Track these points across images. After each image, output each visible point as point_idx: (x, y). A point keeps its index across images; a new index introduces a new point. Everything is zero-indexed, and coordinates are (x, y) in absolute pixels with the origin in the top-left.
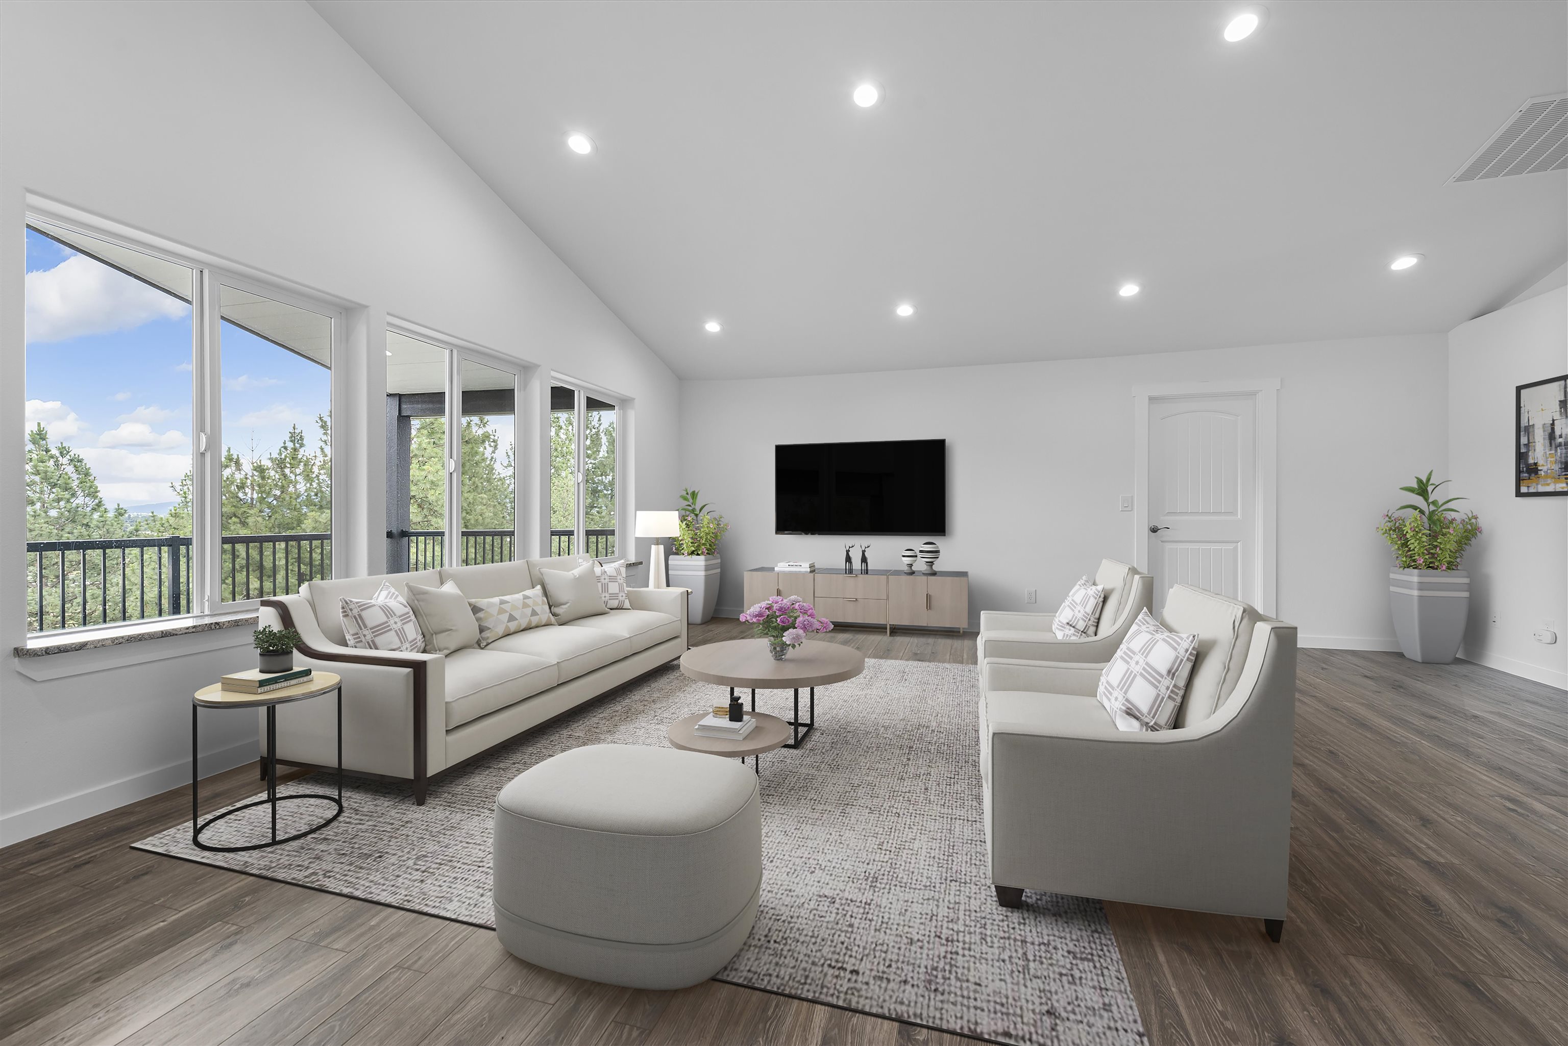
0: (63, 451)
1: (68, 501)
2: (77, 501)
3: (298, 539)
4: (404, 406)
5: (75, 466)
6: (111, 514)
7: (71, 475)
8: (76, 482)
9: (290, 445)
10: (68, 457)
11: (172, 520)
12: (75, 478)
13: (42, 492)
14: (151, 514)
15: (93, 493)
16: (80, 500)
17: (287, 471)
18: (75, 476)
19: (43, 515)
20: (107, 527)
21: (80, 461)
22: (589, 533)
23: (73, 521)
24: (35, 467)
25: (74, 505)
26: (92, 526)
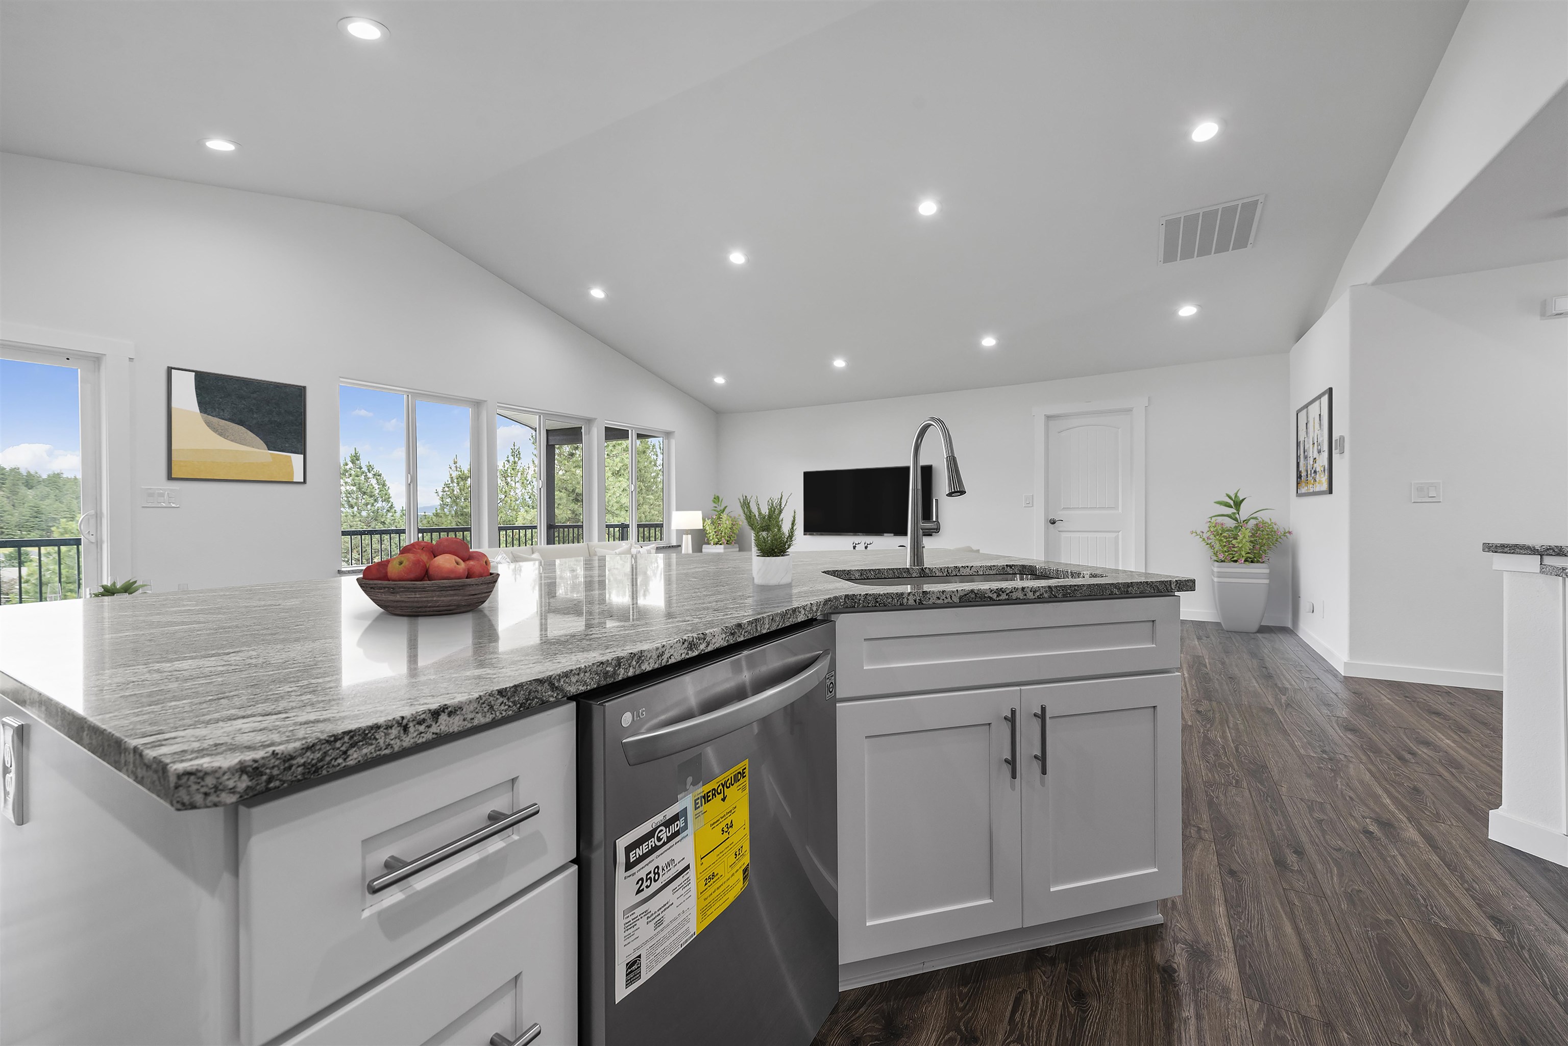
0: (370, 467)
1: (373, 505)
2: (378, 505)
3: (513, 528)
4: (550, 438)
5: (377, 479)
6: (398, 514)
7: (375, 486)
8: (377, 491)
9: (511, 459)
10: (372, 472)
11: (434, 519)
12: (376, 488)
13: (357, 498)
14: (424, 514)
15: (387, 500)
16: (379, 504)
17: (509, 479)
18: (376, 487)
19: (358, 515)
20: (396, 524)
21: (380, 475)
22: (639, 526)
23: (376, 520)
24: (353, 480)
25: (376, 508)
26: (387, 523)
